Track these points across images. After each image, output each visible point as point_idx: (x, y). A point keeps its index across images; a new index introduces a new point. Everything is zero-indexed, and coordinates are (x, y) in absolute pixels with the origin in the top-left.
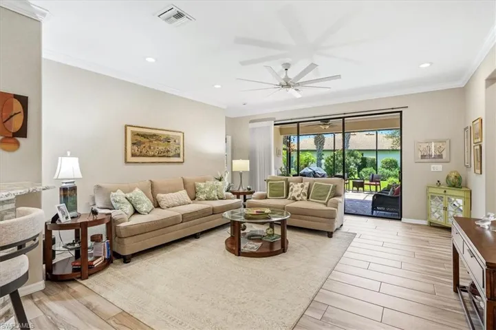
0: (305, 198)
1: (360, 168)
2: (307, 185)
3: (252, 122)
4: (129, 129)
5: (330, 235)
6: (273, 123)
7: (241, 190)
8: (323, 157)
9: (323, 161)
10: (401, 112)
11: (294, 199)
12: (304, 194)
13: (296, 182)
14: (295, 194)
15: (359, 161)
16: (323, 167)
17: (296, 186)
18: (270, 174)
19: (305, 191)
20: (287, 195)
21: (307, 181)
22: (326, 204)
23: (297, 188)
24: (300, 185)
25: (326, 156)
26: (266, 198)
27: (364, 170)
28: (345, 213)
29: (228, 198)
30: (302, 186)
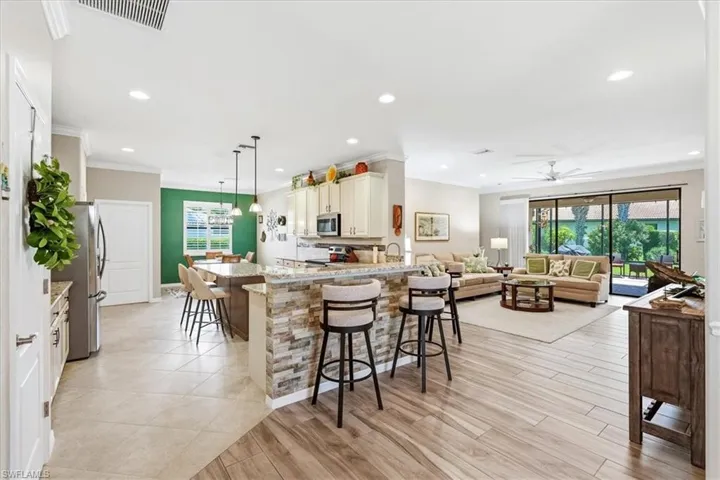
0: (567, 274)
1: (647, 247)
2: (568, 262)
3: (502, 199)
4: (418, 215)
5: (593, 305)
6: (528, 200)
7: (499, 266)
8: (586, 230)
9: (586, 238)
10: (680, 189)
11: (555, 275)
12: (566, 271)
13: (557, 259)
14: (557, 271)
15: (645, 237)
16: (586, 244)
17: (557, 263)
18: (524, 251)
19: (567, 268)
20: (548, 272)
21: (568, 259)
22: (589, 279)
23: (558, 265)
24: (561, 262)
25: (591, 229)
26: (526, 273)
27: (654, 249)
28: (611, 293)
29: (490, 272)
30: (564, 263)
